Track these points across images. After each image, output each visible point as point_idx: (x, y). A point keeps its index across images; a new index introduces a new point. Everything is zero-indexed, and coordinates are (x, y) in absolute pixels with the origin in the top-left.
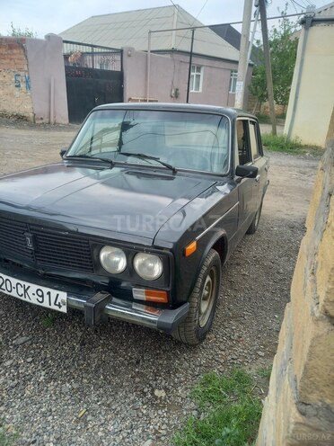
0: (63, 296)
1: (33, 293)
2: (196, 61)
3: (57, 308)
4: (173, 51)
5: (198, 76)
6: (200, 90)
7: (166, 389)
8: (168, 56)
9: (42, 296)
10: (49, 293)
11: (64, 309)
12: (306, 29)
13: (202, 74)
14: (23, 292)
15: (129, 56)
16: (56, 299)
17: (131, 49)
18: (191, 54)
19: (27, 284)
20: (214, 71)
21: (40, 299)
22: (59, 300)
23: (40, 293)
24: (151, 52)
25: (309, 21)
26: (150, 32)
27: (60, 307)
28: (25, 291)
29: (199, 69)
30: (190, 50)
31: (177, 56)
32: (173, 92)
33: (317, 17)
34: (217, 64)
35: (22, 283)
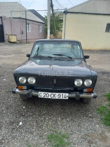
0: (67, 94)
1: (57, 96)
2: (28, 22)
3: (65, 98)
4: (20, 18)
5: (29, 27)
6: (30, 31)
7: (91, 114)
8: (18, 20)
9: (60, 96)
10: (62, 95)
11: (67, 98)
12: (65, 14)
13: (30, 26)
14: (53, 96)
15: (5, 19)
16: (65, 96)
17: (5, 17)
18: (26, 19)
19: (55, 94)
20: (34, 25)
21: (59, 97)
22: (66, 96)
23: (59, 95)
24: (12, 18)
25: (66, 12)
26: (11, 11)
27: (66, 98)
28: (54, 96)
29: (29, 24)
30: (25, 18)
31: (21, 20)
32: (21, 32)
33: (68, 11)
34: (34, 23)
35: (53, 93)
